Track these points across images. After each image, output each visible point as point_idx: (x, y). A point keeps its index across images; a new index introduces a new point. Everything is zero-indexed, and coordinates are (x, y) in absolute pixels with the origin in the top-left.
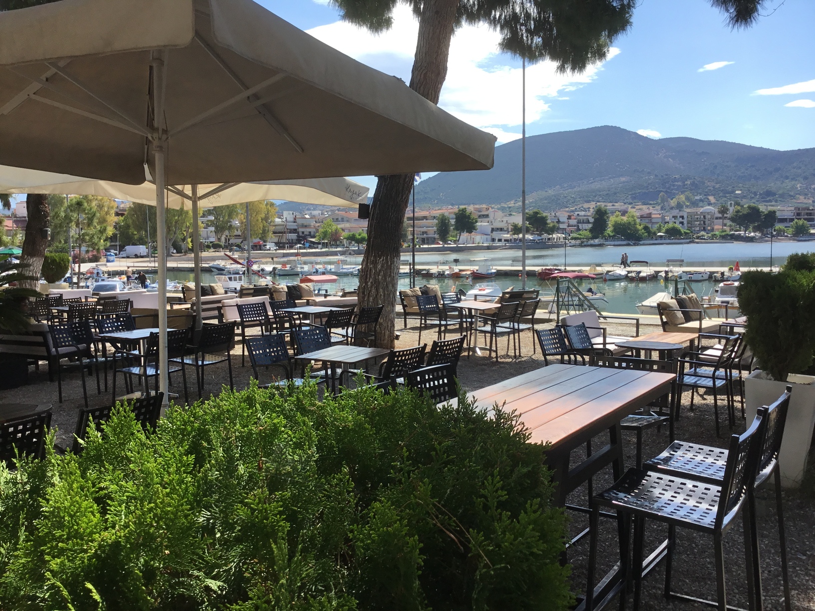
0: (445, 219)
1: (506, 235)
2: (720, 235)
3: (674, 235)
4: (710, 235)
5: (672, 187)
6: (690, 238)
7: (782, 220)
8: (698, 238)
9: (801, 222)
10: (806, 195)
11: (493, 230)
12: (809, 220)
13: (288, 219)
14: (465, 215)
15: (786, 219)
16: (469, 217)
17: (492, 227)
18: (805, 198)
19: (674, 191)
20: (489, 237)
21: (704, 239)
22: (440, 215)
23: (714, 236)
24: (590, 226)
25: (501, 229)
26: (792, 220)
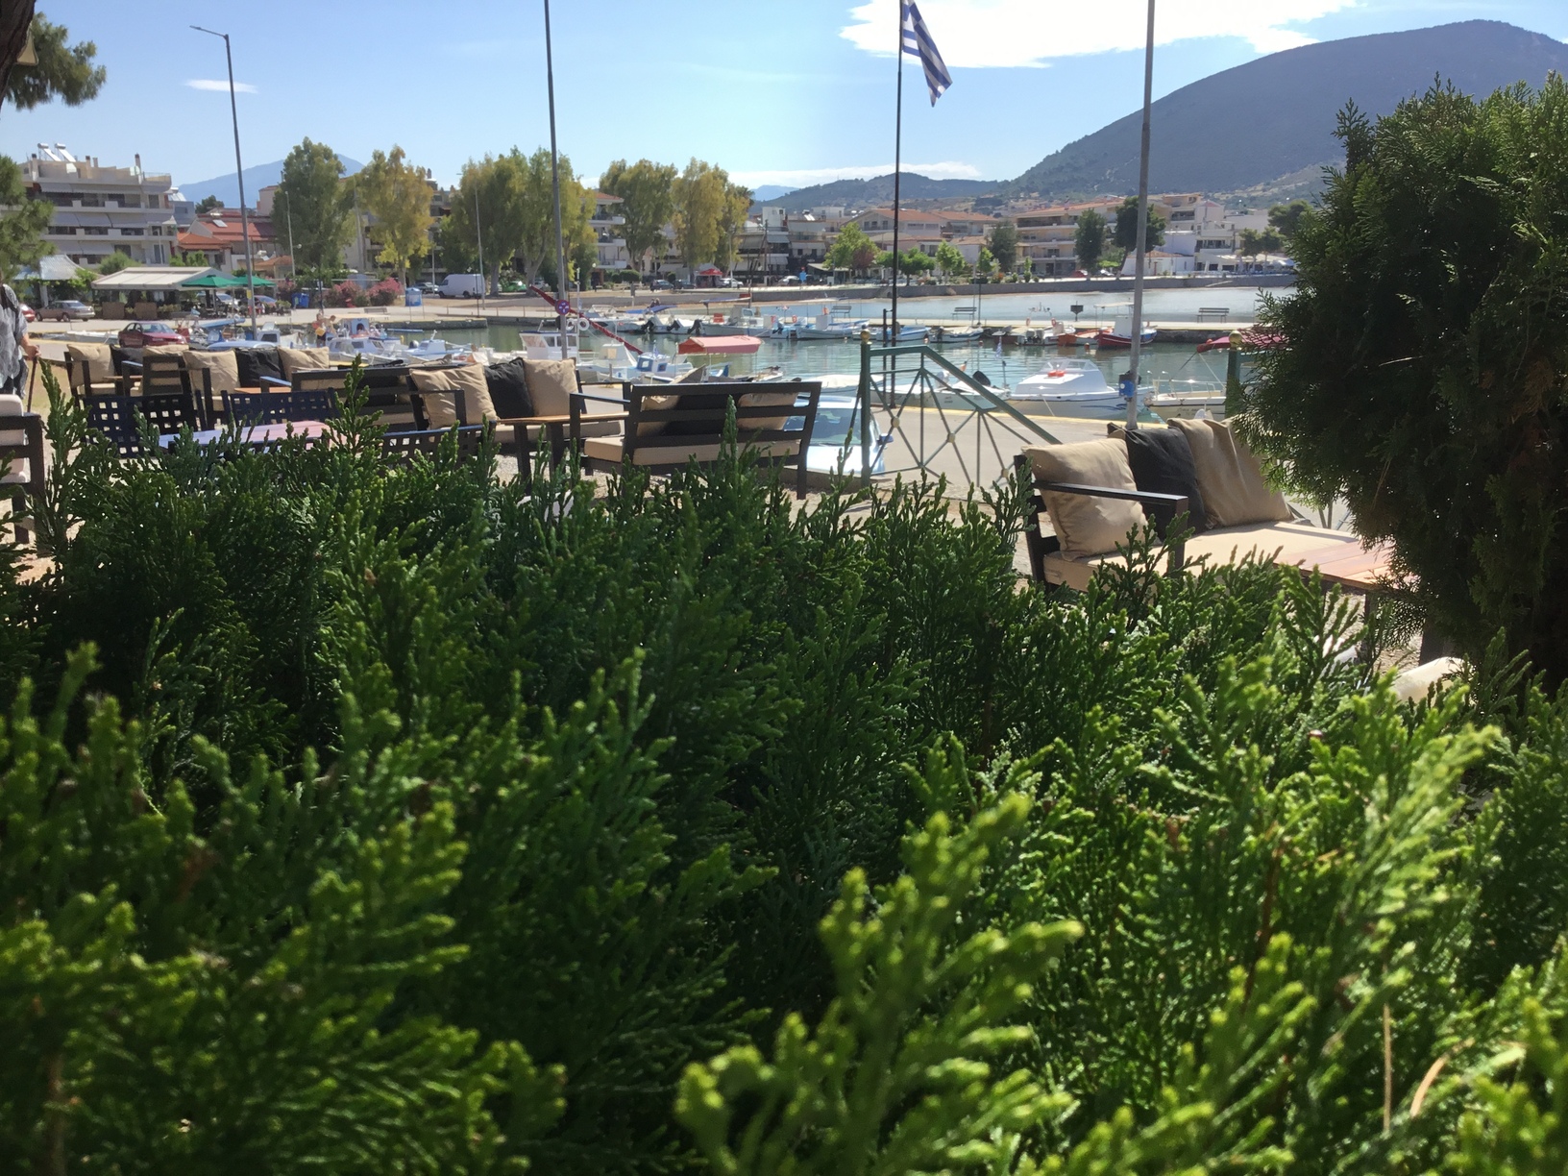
0: (1096, 223)
1: (1227, 257)
11: (1200, 245)
13: (771, 224)
14: (1140, 213)
16: (1148, 217)
17: (1199, 238)
20: (1190, 261)
22: (1084, 213)
25: (1219, 244)
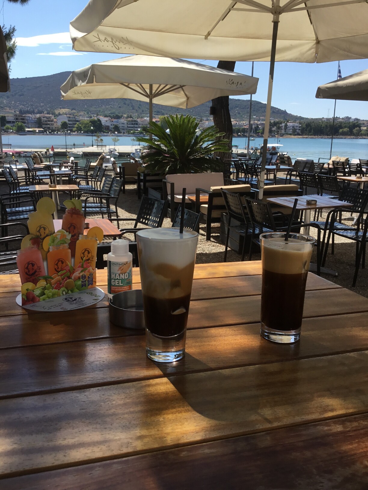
7: (9, 122)
9: (20, 124)
10: (10, 107)
12: (24, 123)
15: (10, 121)
18: (10, 109)
26: (13, 122)
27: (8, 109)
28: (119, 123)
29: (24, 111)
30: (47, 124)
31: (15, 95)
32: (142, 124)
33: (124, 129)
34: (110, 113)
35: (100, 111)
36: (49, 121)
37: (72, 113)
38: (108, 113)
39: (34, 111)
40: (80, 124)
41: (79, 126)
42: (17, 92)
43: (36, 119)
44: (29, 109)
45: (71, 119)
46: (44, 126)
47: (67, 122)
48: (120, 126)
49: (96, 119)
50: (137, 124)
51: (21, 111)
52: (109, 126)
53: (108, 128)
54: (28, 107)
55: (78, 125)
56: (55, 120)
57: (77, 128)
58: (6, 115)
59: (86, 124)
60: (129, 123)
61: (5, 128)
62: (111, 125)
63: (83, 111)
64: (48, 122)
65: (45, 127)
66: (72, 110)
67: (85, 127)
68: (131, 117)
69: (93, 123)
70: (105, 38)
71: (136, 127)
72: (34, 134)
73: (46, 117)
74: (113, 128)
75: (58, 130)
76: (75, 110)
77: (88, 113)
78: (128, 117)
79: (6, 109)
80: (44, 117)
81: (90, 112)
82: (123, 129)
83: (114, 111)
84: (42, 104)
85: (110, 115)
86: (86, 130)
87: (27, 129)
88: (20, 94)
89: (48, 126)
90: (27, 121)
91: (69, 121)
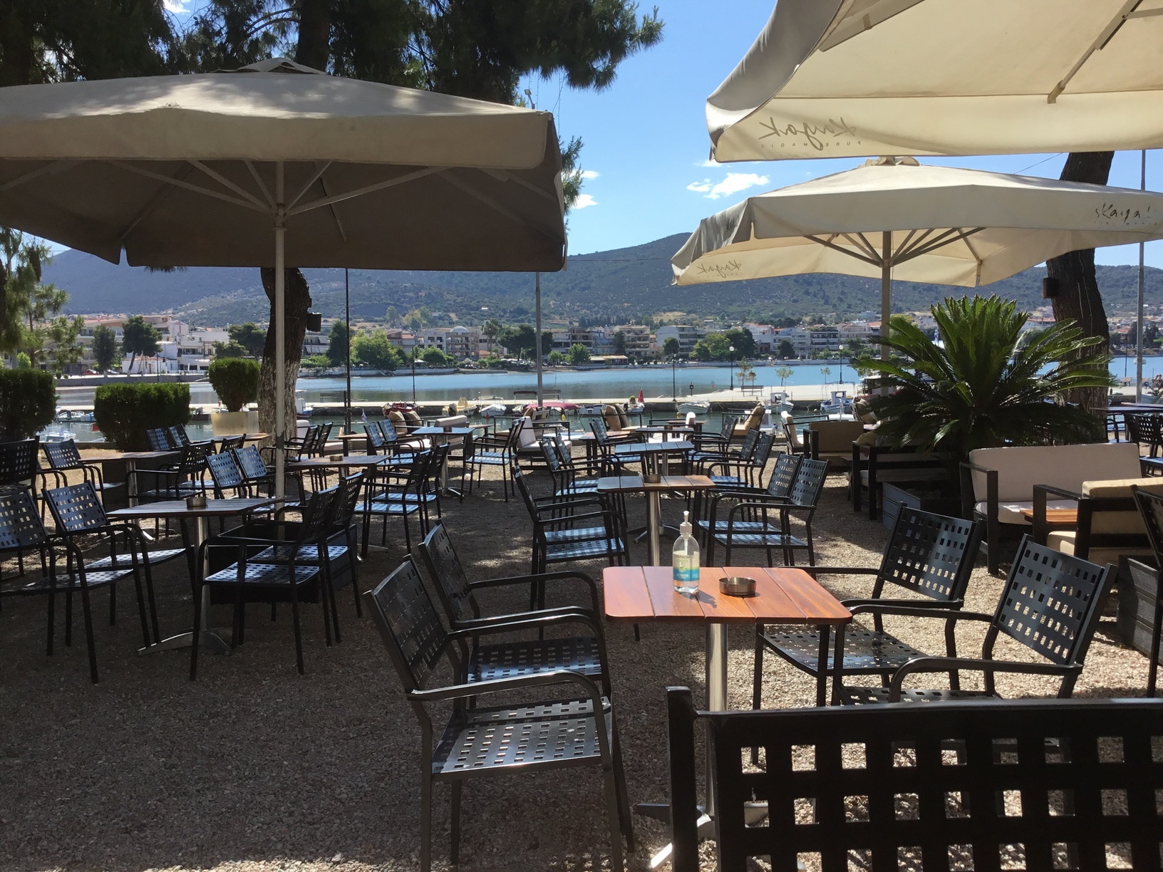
0: (108, 334)
1: (202, 361)
2: (490, 364)
3: (435, 362)
4: (477, 363)
5: (403, 299)
6: (454, 367)
7: (558, 345)
8: (463, 366)
9: (579, 347)
10: (562, 314)
11: (180, 352)
12: (588, 344)
14: (142, 328)
15: (561, 343)
16: (148, 331)
17: (179, 347)
18: (561, 319)
19: (405, 305)
20: (175, 363)
21: (471, 368)
22: (98, 327)
23: (483, 364)
24: (327, 348)
25: (194, 351)
26: (567, 345)
27: (557, 319)
28: (793, 336)
29: (589, 320)
30: (634, 346)
31: (573, 289)
32: (848, 336)
33: (803, 349)
34: (772, 316)
35: (749, 311)
36: (639, 339)
37: (688, 320)
38: (766, 315)
39: (609, 319)
40: (706, 342)
41: (702, 347)
42: (578, 282)
43: (613, 337)
44: (599, 316)
45: (687, 333)
46: (628, 350)
47: (678, 339)
48: (795, 341)
49: (740, 329)
50: (835, 337)
51: (582, 322)
52: (769, 344)
53: (766, 348)
54: (597, 312)
55: (700, 345)
56: (651, 336)
57: (698, 350)
58: (553, 331)
59: (718, 342)
60: (816, 335)
61: (549, 357)
62: (775, 341)
63: (711, 314)
64: (638, 342)
65: (630, 353)
66: (688, 314)
67: (715, 348)
68: (821, 321)
69: (735, 338)
70: (789, 126)
71: (833, 343)
72: (607, 368)
73: (634, 331)
74: (779, 348)
75: (658, 358)
76: (695, 312)
77: (723, 318)
78: (813, 322)
79: (554, 319)
80: (629, 332)
81: (728, 316)
82: (801, 349)
83: (781, 309)
84: (626, 304)
85: (772, 319)
86: (718, 354)
87: (593, 358)
88: (582, 285)
89: (638, 349)
90: (593, 342)
91: (681, 336)
